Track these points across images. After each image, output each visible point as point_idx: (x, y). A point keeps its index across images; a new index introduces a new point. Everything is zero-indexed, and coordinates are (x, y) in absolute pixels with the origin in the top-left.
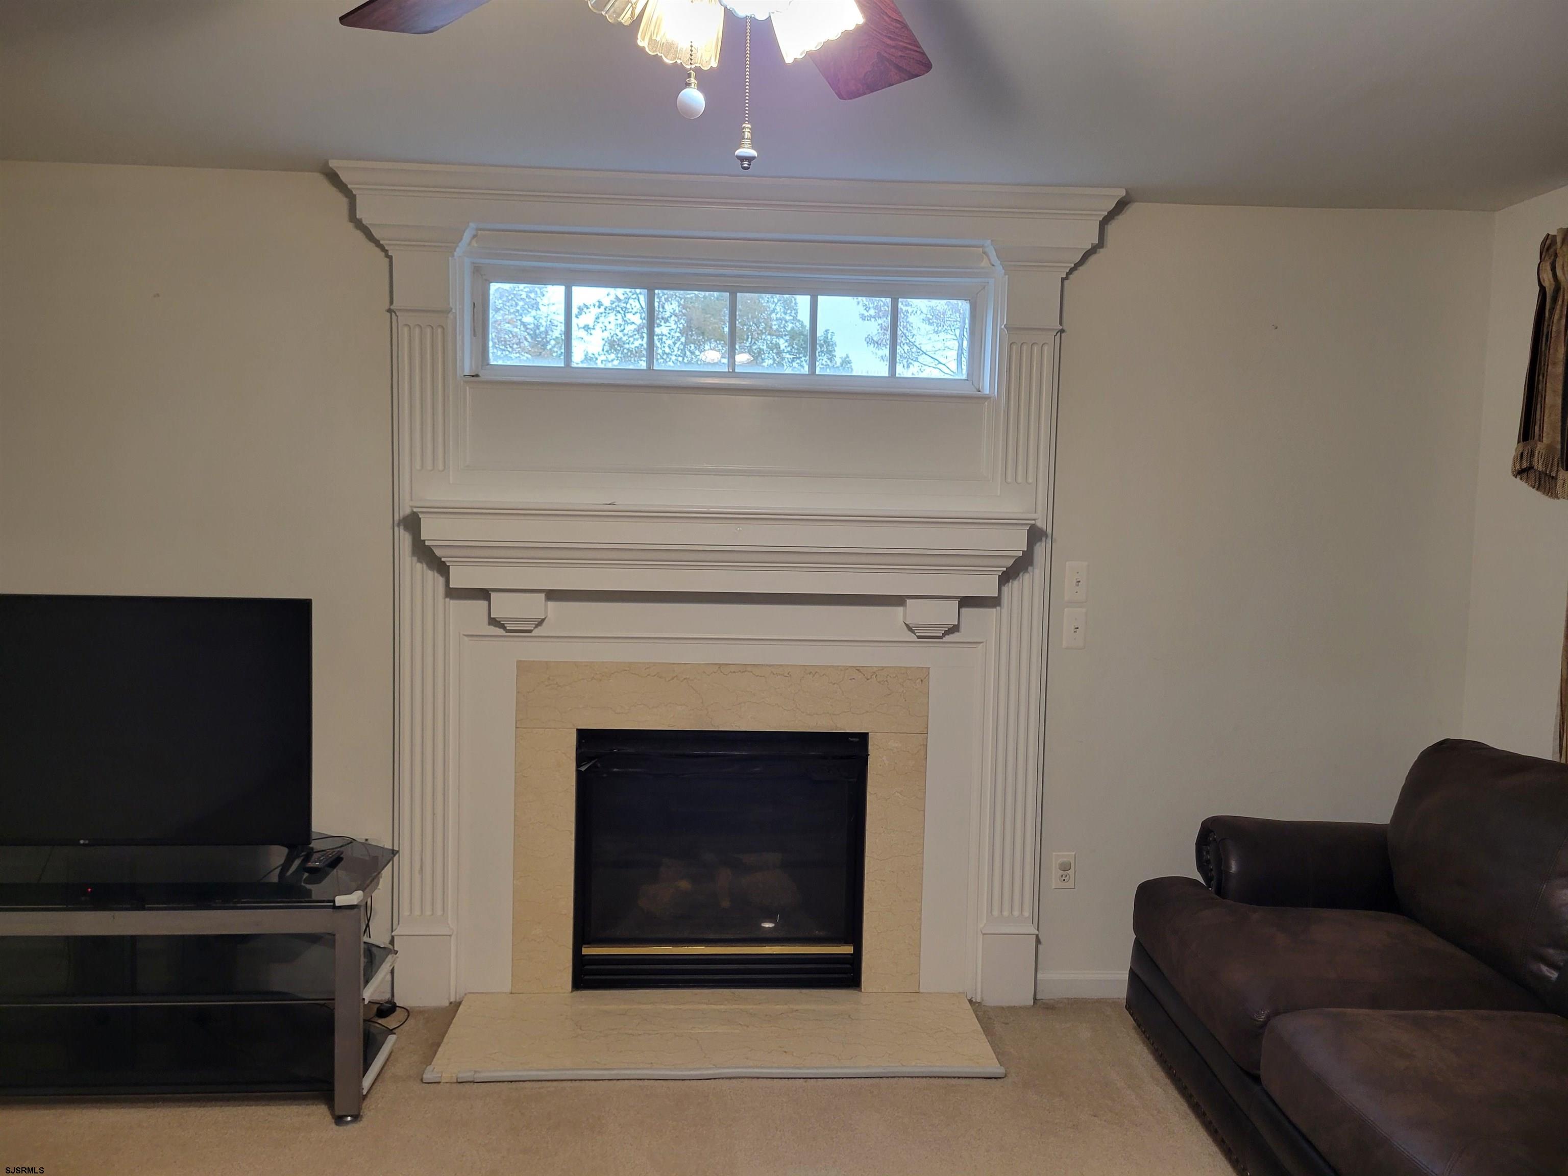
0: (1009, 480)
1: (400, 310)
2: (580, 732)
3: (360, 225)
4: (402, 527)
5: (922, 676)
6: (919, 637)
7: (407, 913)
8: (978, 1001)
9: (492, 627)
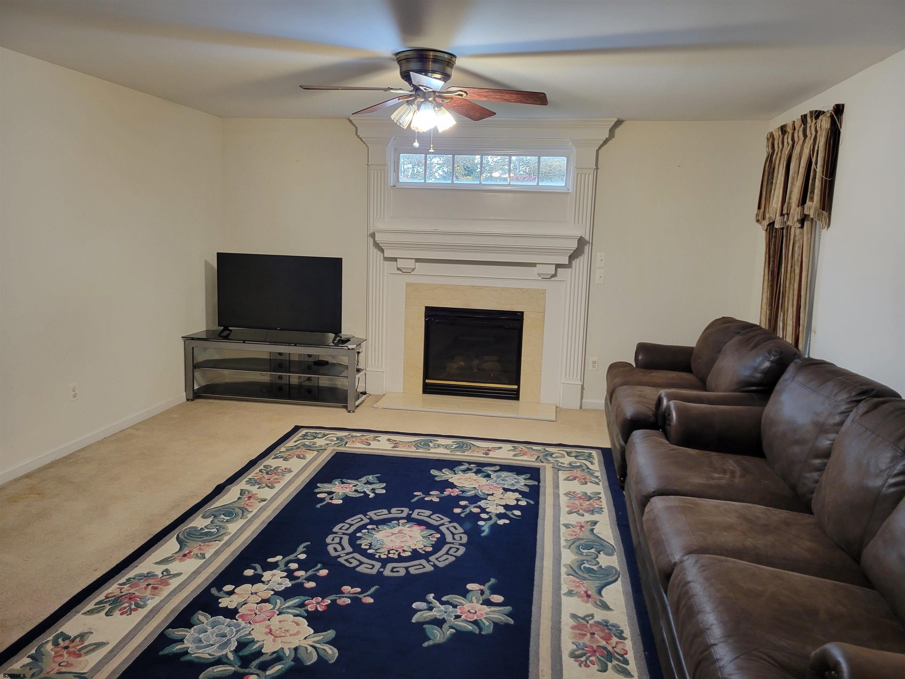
0: (576, 223)
1: (371, 165)
2: (426, 307)
3: (358, 137)
4: (370, 237)
5: (543, 292)
6: (542, 278)
7: (370, 364)
8: (560, 407)
9: (398, 271)
